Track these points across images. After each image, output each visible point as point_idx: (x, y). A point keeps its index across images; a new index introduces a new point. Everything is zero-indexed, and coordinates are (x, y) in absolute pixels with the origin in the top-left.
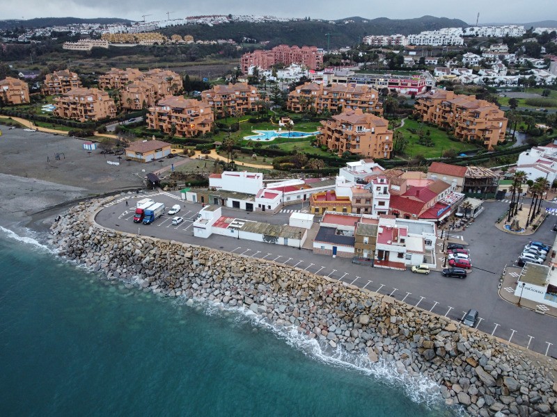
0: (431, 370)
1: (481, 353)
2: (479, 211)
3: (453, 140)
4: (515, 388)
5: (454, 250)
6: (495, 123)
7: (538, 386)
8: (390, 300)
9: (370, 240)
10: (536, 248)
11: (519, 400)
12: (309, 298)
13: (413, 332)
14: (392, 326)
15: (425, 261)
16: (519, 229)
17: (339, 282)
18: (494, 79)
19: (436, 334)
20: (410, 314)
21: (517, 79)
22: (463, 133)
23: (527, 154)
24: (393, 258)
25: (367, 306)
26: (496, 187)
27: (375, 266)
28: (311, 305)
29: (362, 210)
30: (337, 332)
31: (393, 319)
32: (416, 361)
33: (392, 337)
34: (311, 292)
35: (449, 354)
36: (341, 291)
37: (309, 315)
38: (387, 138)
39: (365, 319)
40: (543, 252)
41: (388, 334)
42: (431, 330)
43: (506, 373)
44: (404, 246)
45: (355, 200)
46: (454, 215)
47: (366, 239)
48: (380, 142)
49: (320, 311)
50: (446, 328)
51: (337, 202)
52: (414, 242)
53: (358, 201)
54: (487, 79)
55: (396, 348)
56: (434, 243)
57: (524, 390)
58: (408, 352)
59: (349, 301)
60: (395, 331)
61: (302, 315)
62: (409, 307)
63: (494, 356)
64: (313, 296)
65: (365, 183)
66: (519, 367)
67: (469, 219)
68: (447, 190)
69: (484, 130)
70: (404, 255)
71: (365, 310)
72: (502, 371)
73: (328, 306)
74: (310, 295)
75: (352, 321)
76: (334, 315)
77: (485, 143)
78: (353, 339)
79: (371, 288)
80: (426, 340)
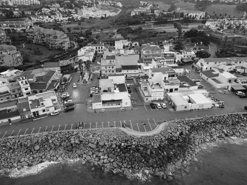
0: (73, 154)
1: (89, 138)
2: (70, 79)
3: (50, 50)
4: (103, 144)
5: (66, 100)
6: (65, 40)
7: (110, 140)
8: (46, 133)
9: (26, 109)
10: (94, 88)
11: (106, 148)
12: (3, 152)
13: (61, 143)
14: (51, 144)
15: (55, 109)
16: (86, 82)
17: (17, 136)
18: (58, 19)
19: (70, 139)
20: (57, 136)
21: (67, 19)
22: (53, 46)
23: (80, 51)
24: (41, 113)
25: (36, 141)
26: (73, 67)
27: (34, 120)
28: (7, 154)
29: (18, 95)
30: (25, 160)
31: (50, 141)
32: (66, 154)
33: (53, 149)
34: (4, 148)
35: (78, 144)
36: (21, 140)
37: (7, 160)
38: (18, 55)
39: (37, 147)
40: (97, 88)
41: (50, 149)
42: (67, 138)
43: (99, 141)
44: (44, 106)
45: (12, 92)
46: (61, 84)
47: (25, 110)
48: (15, 58)
49: (13, 155)
50: (73, 134)
51: (2, 95)
52: (48, 102)
53: (14, 91)
54: (56, 20)
55: (56, 153)
56: (56, 99)
57: (106, 143)
58: (61, 152)
59: (26, 143)
60: (53, 146)
61: (3, 162)
62: (55, 132)
63: (93, 136)
64: (6, 149)
65: (15, 81)
66: (102, 136)
67: (68, 84)
68: (54, 74)
69: (62, 43)
70: (46, 110)
71: (36, 143)
72: (98, 141)
73: (16, 150)
74: (4, 150)
75: (31, 151)
76: (21, 153)
77: (64, 49)
78: (35, 159)
79: (35, 132)
80: (67, 143)
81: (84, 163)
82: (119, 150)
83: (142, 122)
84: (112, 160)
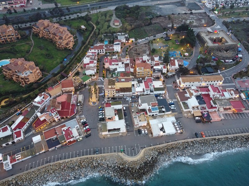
0: (95, 170)
1: (103, 162)
2: (83, 99)
5: (84, 126)
6: (69, 40)
7: (114, 163)
11: (112, 167)
12: (60, 171)
13: (88, 164)
15: (80, 135)
19: (93, 163)
22: (60, 46)
23: (85, 58)
27: (69, 145)
30: (72, 175)
31: (83, 164)
32: (92, 170)
33: (84, 168)
34: (60, 169)
35: (97, 165)
36: (67, 164)
38: (38, 71)
39: (76, 168)
42: (91, 162)
43: (108, 164)
48: (36, 74)
49: (65, 172)
50: (94, 159)
51: (43, 124)
53: (50, 120)
55: (87, 170)
57: (112, 165)
58: (89, 169)
59: (71, 166)
60: (84, 166)
65: (48, 111)
67: (82, 105)
69: (67, 44)
70: (75, 138)
71: (75, 166)
77: (69, 48)
80: (92, 165)
81: (101, 176)
82: (119, 169)
83: (132, 147)
84: (116, 175)
